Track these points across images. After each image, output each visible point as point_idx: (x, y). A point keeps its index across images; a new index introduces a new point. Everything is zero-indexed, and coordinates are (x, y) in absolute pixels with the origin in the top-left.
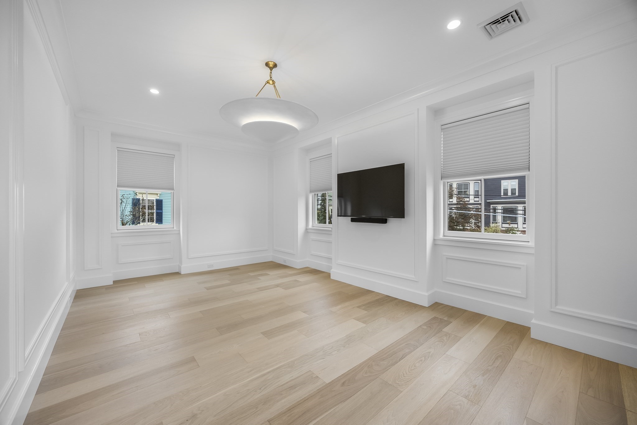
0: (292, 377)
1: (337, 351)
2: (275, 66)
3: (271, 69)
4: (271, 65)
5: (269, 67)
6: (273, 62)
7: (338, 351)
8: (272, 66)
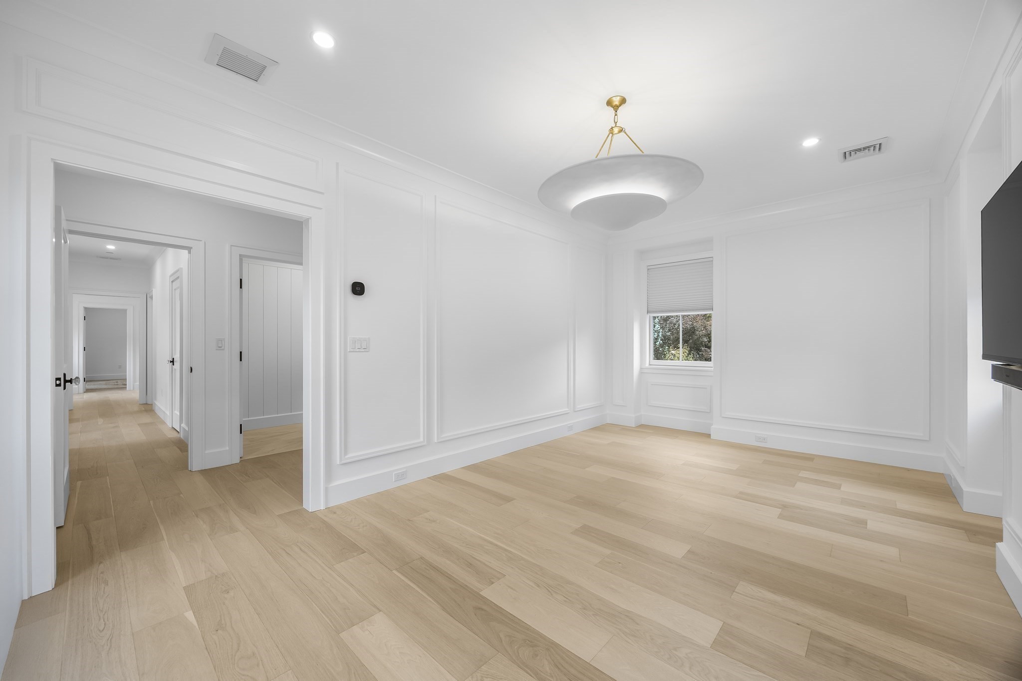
0: (490, 563)
1: (565, 599)
2: (623, 101)
3: (616, 108)
4: (616, 101)
5: (612, 106)
6: (619, 97)
7: (565, 601)
8: (615, 105)
